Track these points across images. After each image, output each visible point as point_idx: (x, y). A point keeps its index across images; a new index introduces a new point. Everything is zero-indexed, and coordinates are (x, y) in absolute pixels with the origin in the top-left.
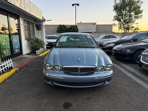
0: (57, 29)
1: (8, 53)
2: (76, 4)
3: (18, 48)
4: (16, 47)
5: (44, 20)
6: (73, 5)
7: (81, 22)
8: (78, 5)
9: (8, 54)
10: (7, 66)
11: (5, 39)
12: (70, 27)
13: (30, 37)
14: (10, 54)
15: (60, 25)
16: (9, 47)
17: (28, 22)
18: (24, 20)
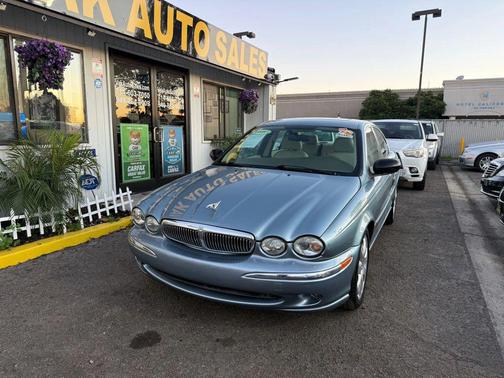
0: (361, 107)
1: (144, 172)
2: (426, 13)
3: (179, 163)
4: (172, 158)
5: (275, 80)
6: (416, 17)
7: (460, 78)
8: (437, 13)
9: (143, 176)
10: (111, 207)
11: (138, 135)
12: (413, 96)
13: (222, 133)
14: (149, 178)
15: (374, 93)
16: (148, 158)
17: (219, 87)
18: (204, 82)
